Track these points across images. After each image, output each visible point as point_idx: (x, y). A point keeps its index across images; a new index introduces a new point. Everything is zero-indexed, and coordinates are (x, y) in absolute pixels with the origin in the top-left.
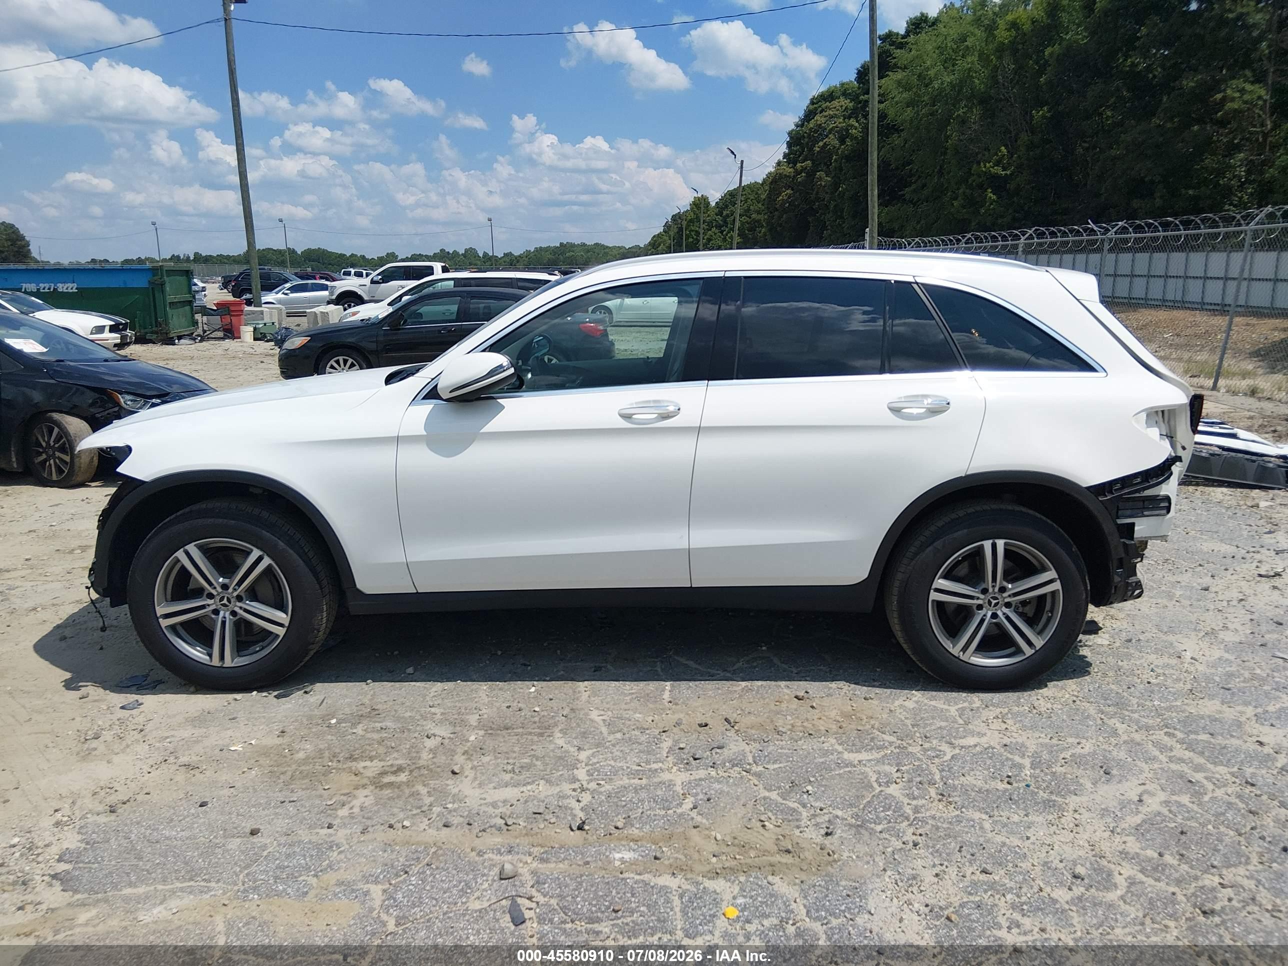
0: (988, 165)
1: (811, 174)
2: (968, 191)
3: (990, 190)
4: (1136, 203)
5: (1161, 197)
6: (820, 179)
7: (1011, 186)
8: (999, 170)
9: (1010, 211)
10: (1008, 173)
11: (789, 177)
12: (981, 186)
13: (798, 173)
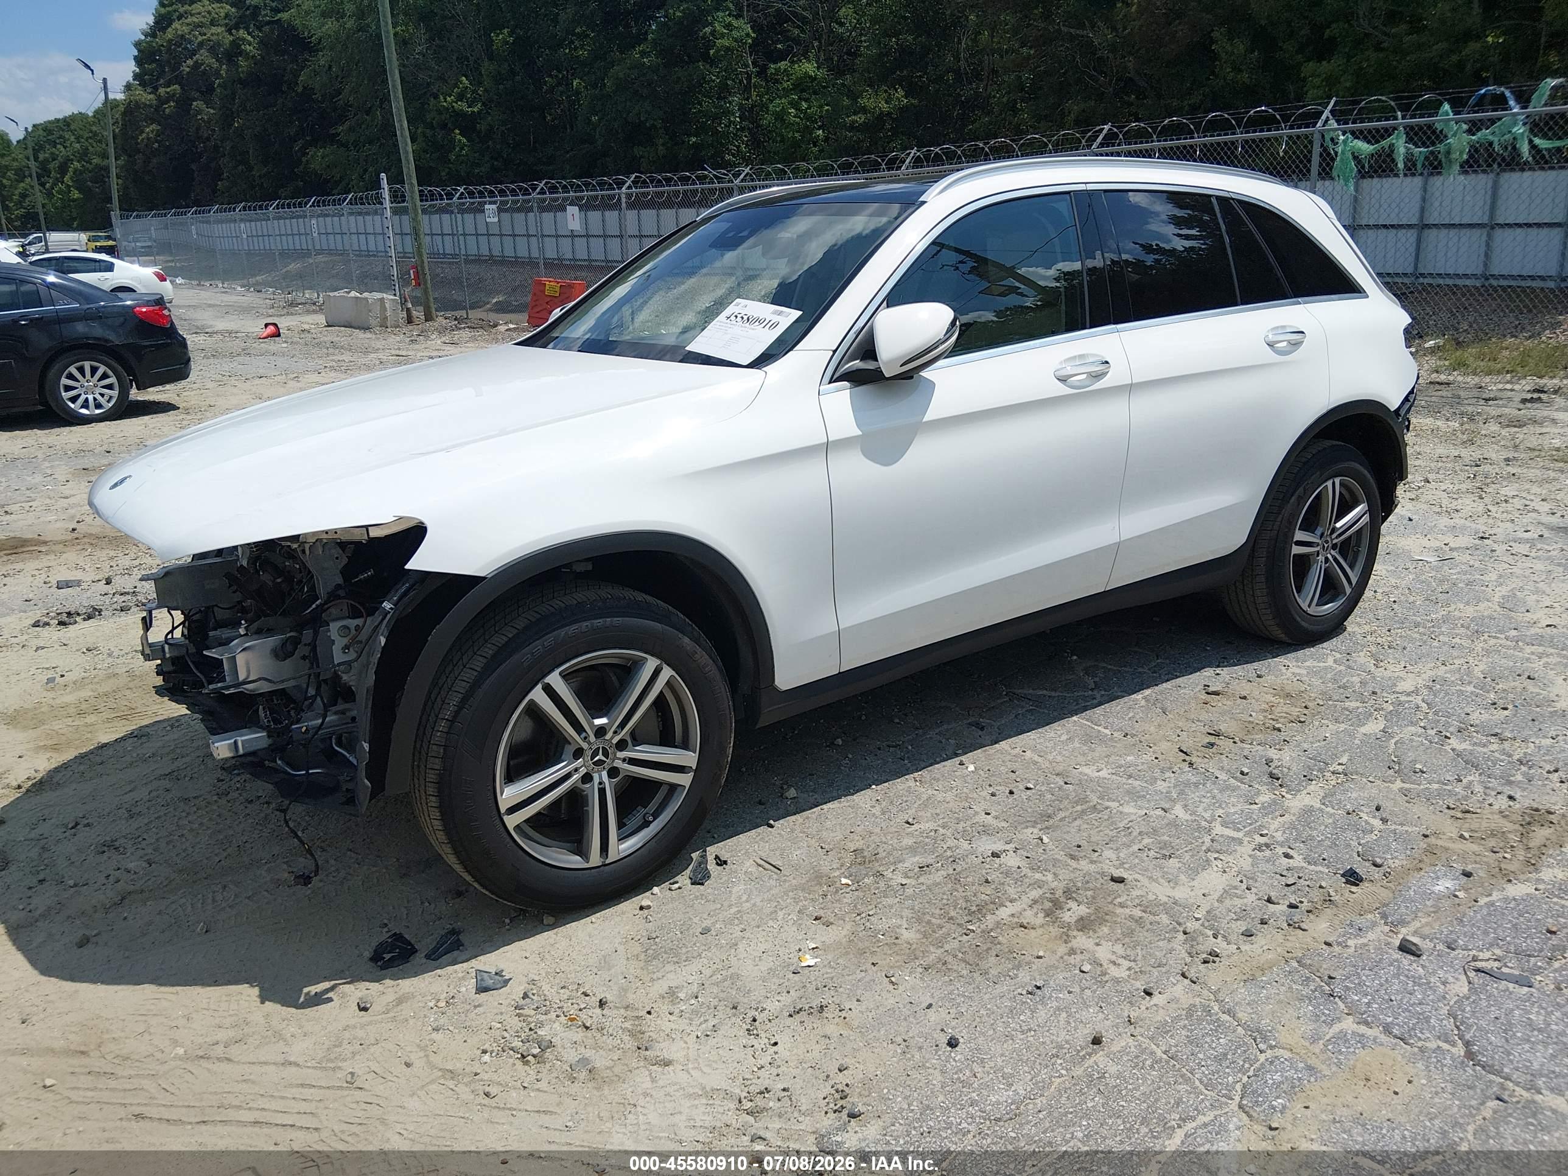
0: (448, 99)
1: (184, 104)
2: (428, 131)
3: (457, 131)
4: (638, 151)
5: (663, 145)
6: (199, 112)
7: (482, 127)
8: (462, 106)
9: (487, 158)
10: (476, 110)
11: (151, 106)
12: (444, 126)
13: (162, 101)
